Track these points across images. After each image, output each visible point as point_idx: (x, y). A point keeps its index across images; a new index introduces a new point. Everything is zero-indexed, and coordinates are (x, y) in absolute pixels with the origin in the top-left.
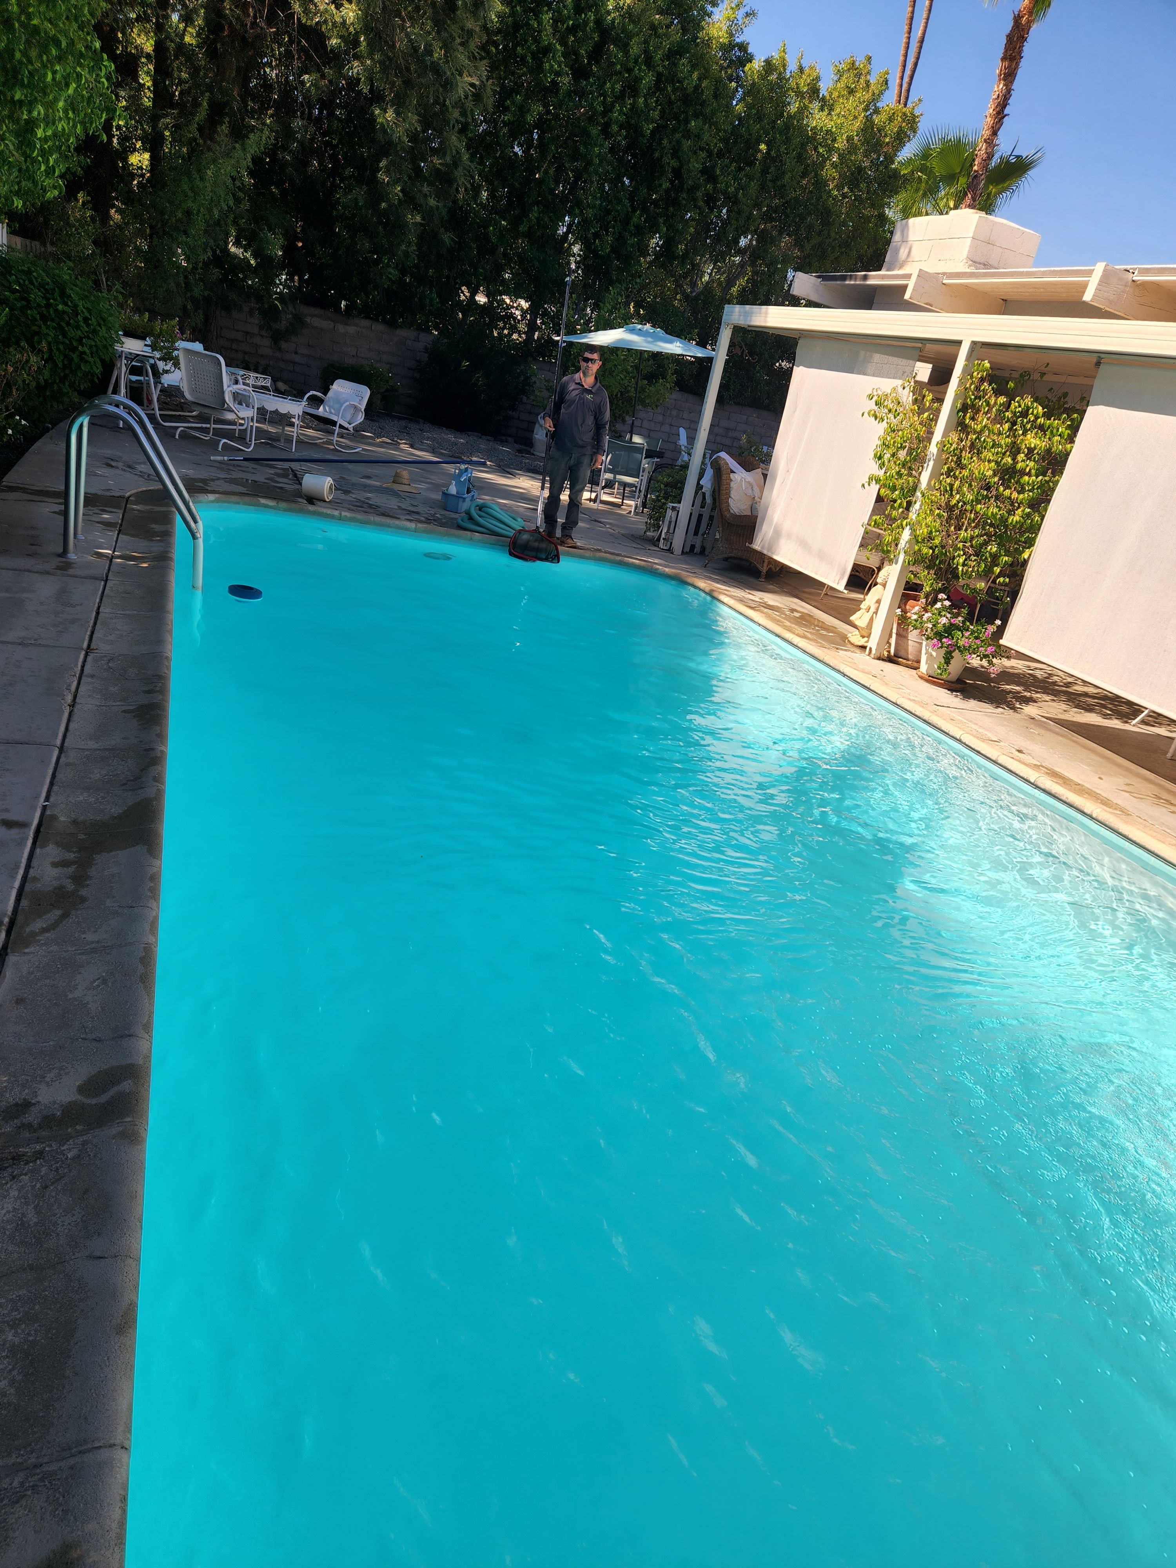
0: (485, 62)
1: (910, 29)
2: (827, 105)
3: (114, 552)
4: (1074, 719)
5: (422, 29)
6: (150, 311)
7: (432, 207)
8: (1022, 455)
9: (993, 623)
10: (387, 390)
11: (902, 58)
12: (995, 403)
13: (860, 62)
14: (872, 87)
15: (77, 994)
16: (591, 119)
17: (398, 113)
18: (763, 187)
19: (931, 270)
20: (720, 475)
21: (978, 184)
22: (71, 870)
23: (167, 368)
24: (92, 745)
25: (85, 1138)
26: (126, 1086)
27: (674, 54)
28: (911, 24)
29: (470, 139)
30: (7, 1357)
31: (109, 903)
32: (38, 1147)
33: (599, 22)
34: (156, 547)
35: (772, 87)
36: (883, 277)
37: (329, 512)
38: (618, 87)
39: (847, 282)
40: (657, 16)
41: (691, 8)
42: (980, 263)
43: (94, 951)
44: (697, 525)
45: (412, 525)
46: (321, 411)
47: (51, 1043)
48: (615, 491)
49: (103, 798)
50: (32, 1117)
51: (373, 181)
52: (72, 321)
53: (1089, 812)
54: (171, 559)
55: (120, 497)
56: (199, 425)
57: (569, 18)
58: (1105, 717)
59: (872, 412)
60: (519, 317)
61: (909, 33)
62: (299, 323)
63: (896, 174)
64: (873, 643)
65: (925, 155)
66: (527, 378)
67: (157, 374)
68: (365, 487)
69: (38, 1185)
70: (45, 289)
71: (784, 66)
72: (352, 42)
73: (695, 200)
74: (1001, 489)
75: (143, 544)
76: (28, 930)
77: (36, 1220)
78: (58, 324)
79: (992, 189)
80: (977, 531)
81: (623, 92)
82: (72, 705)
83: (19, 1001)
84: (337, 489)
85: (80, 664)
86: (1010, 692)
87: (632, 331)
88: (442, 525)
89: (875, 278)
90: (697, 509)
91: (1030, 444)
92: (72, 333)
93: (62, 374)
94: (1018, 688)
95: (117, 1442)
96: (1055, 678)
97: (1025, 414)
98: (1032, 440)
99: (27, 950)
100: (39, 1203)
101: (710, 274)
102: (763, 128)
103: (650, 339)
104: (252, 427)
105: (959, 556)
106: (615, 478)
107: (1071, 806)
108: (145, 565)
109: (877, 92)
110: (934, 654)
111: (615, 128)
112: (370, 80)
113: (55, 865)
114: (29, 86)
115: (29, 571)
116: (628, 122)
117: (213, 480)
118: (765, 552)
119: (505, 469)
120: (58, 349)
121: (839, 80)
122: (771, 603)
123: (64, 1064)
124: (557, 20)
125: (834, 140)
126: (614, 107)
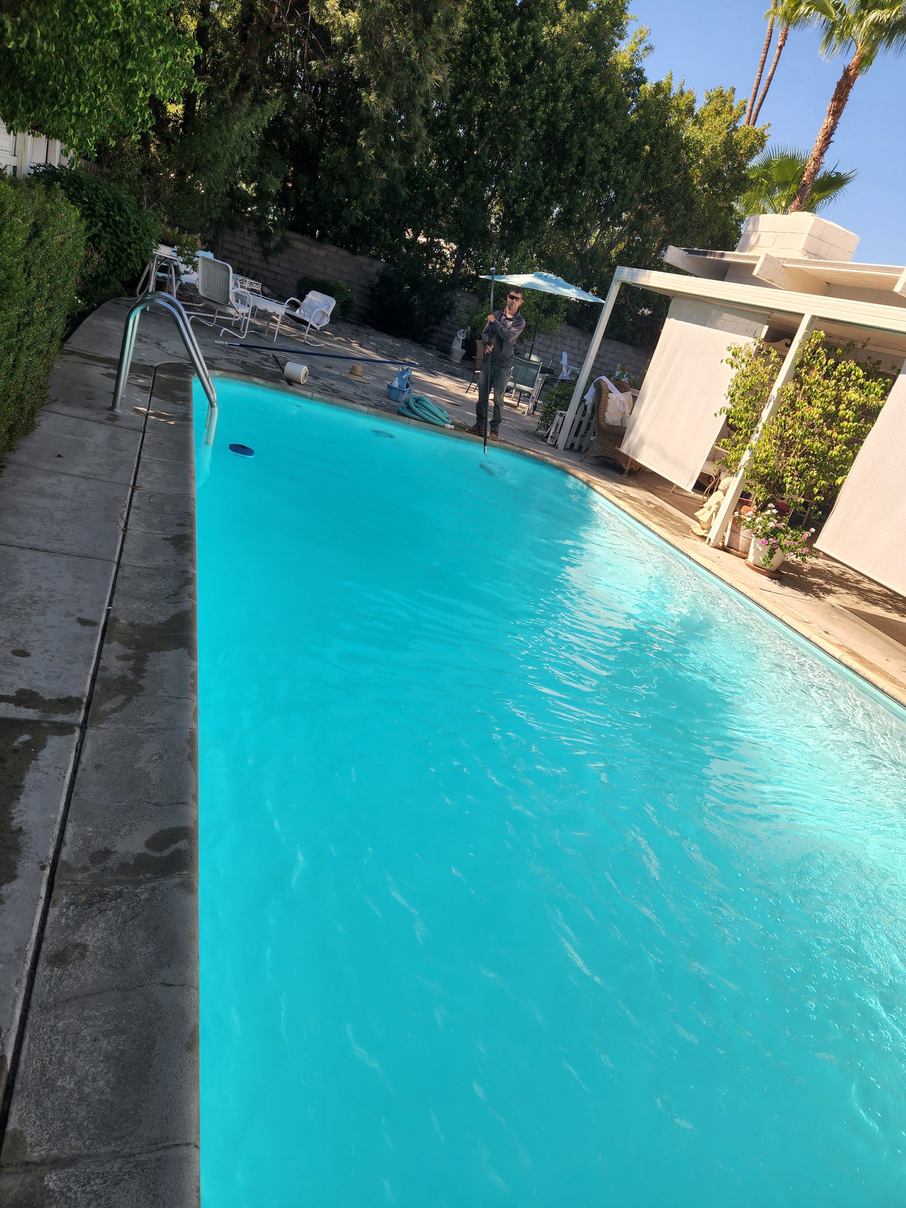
0: (448, 64)
1: (762, 69)
2: (699, 121)
3: (148, 410)
4: (864, 610)
5: (404, 36)
6: (180, 227)
7: (395, 168)
8: (844, 405)
9: (808, 530)
10: (346, 301)
11: (754, 91)
12: (826, 364)
13: (726, 91)
14: (734, 111)
15: (141, 765)
16: (522, 115)
17: (379, 96)
18: (644, 178)
19: (775, 255)
20: (601, 393)
21: (806, 191)
22: (131, 663)
23: (188, 270)
24: (141, 563)
25: (153, 884)
26: (182, 844)
27: (589, 72)
28: (763, 66)
29: (428, 121)
30: (104, 1061)
31: (161, 693)
32: (118, 888)
33: (534, 43)
34: (180, 409)
35: (659, 104)
36: (737, 256)
37: (304, 392)
38: (544, 92)
39: (708, 257)
40: (579, 43)
41: (604, 39)
42: (812, 254)
43: (152, 731)
44: (578, 429)
45: (365, 409)
46: (297, 313)
47: (123, 804)
48: (513, 395)
49: (152, 607)
50: (112, 862)
51: (353, 145)
52: (125, 230)
53: (881, 687)
54: (191, 420)
55: (151, 366)
56: (205, 315)
57: (513, 38)
58: (887, 610)
59: (730, 361)
60: (449, 256)
61: (761, 72)
62: (285, 243)
63: (745, 178)
64: (712, 535)
65: (767, 165)
66: (452, 303)
67: (178, 273)
68: (329, 375)
69: (120, 920)
70: (107, 203)
71: (670, 89)
72: (350, 40)
73: (593, 182)
74: (825, 429)
75: (169, 406)
76: (101, 709)
77: (119, 948)
78: (114, 231)
79: (816, 196)
80: (802, 459)
81: (547, 96)
82: (125, 530)
83: (98, 767)
84: (309, 375)
85: (128, 498)
86: (815, 584)
87: (540, 277)
88: (387, 410)
89: (730, 257)
90: (579, 418)
91: (851, 397)
92: (124, 238)
93: (112, 268)
94: (820, 581)
95: (192, 1141)
96: (848, 575)
97: (848, 374)
98: (853, 395)
99: (101, 726)
100: (121, 934)
101: (597, 238)
102: (649, 133)
103: (553, 284)
104: (246, 320)
105: (787, 476)
106: (515, 386)
107: (867, 680)
108: (172, 423)
109: (737, 115)
110: (761, 549)
111: (539, 123)
112: (361, 69)
113: (119, 658)
114: (137, 60)
115: (87, 420)
116: (548, 120)
117: (217, 359)
118: (630, 455)
119: (430, 370)
120: (112, 249)
121: (709, 104)
122: (632, 495)
123: (134, 821)
124: (505, 38)
125: (702, 148)
126: (539, 107)
